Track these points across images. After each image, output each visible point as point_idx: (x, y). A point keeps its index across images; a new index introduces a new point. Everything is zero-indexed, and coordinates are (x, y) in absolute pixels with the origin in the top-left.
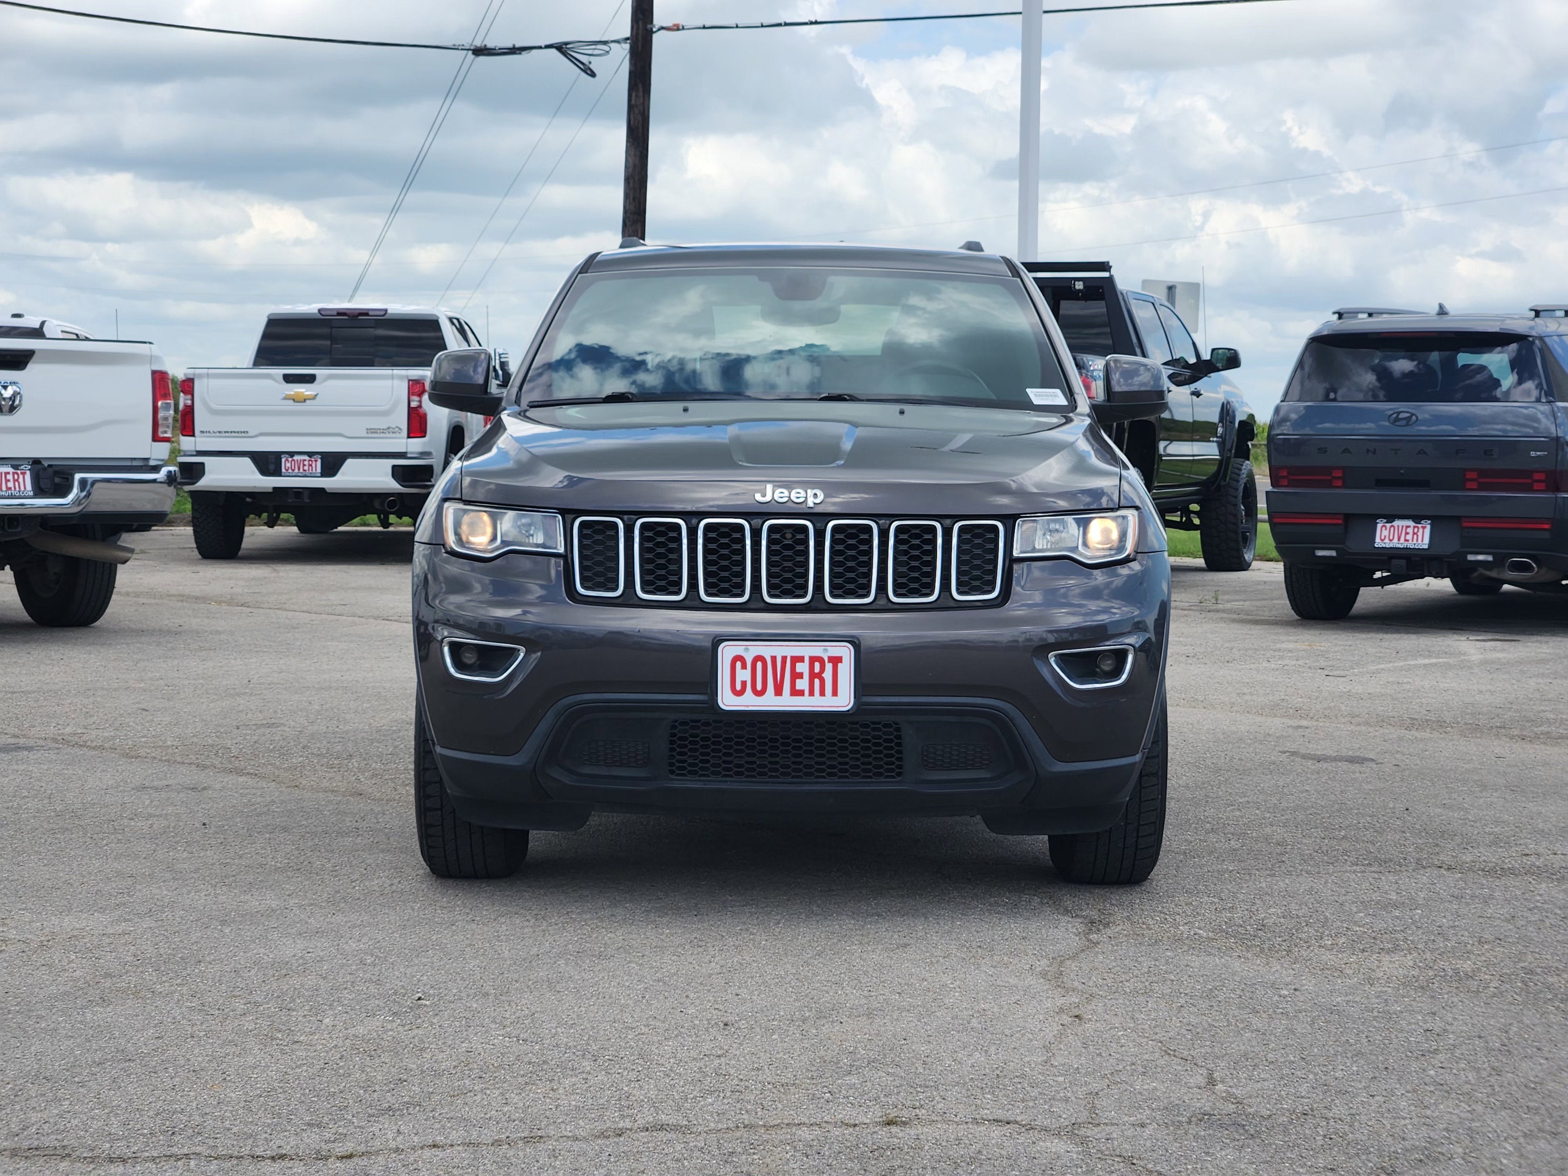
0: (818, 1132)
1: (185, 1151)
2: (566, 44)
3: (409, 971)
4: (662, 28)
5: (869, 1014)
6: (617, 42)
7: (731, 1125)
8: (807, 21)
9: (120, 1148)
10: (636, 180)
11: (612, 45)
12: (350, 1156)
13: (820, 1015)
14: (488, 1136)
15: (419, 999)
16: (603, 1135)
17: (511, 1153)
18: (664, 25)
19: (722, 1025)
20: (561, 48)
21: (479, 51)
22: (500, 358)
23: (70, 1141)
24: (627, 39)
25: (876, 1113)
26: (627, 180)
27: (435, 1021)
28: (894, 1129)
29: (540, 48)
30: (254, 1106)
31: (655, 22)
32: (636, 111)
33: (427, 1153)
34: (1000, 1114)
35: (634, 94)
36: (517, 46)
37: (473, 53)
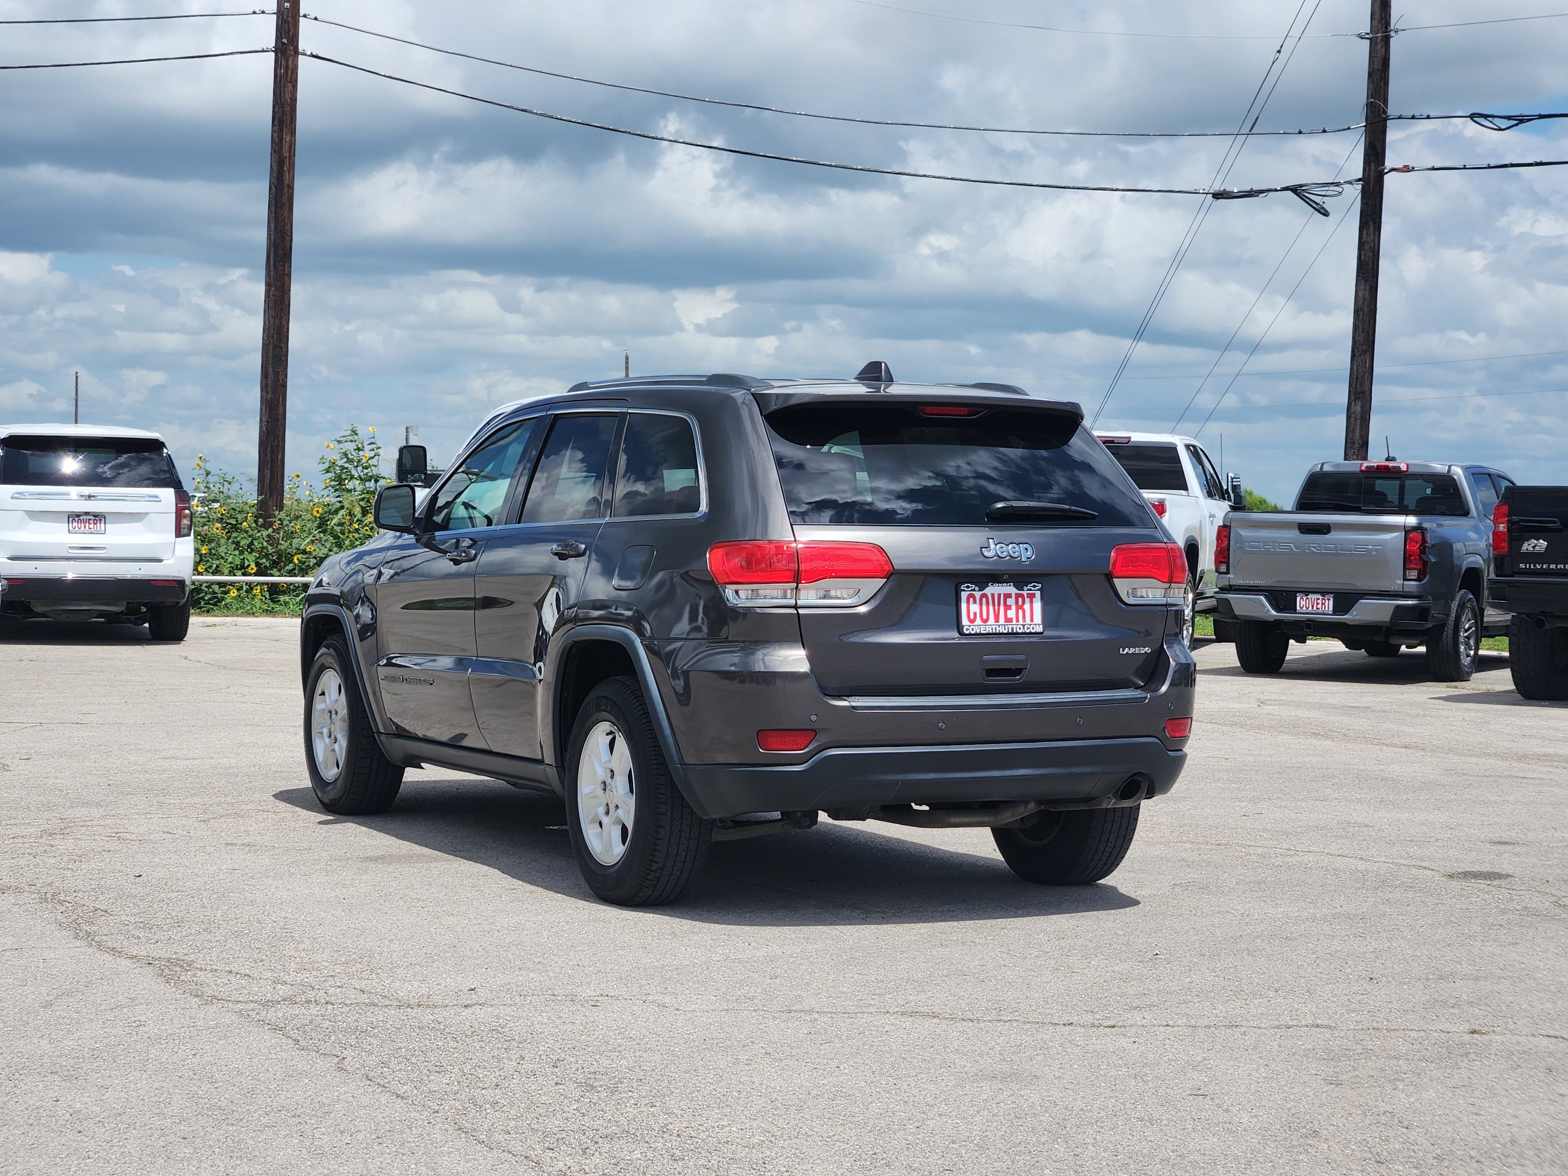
0: (1423, 1034)
1: (1009, 1018)
2: (1301, 186)
3: (1149, 940)
4: (1393, 170)
5: (1477, 979)
6: (1350, 182)
7: (1364, 1027)
8: (1531, 161)
9: (969, 1015)
10: (1365, 312)
11: (1345, 186)
12: (1114, 1027)
13: (1441, 977)
14: (1201, 1023)
15: (1157, 954)
16: (1278, 1027)
17: (1216, 1032)
18: (1395, 167)
19: (1368, 979)
20: (1296, 190)
21: (1217, 196)
22: (1232, 482)
23: (937, 1009)
24: (1359, 180)
25: (1467, 1026)
26: (1357, 312)
27: (1168, 966)
28: (1475, 1036)
29: (1276, 190)
30: (1050, 1001)
31: (1386, 164)
32: (1367, 247)
33: (1162, 1029)
34: (1551, 1033)
35: (1365, 232)
36: (1255, 188)
37: (1213, 197)
